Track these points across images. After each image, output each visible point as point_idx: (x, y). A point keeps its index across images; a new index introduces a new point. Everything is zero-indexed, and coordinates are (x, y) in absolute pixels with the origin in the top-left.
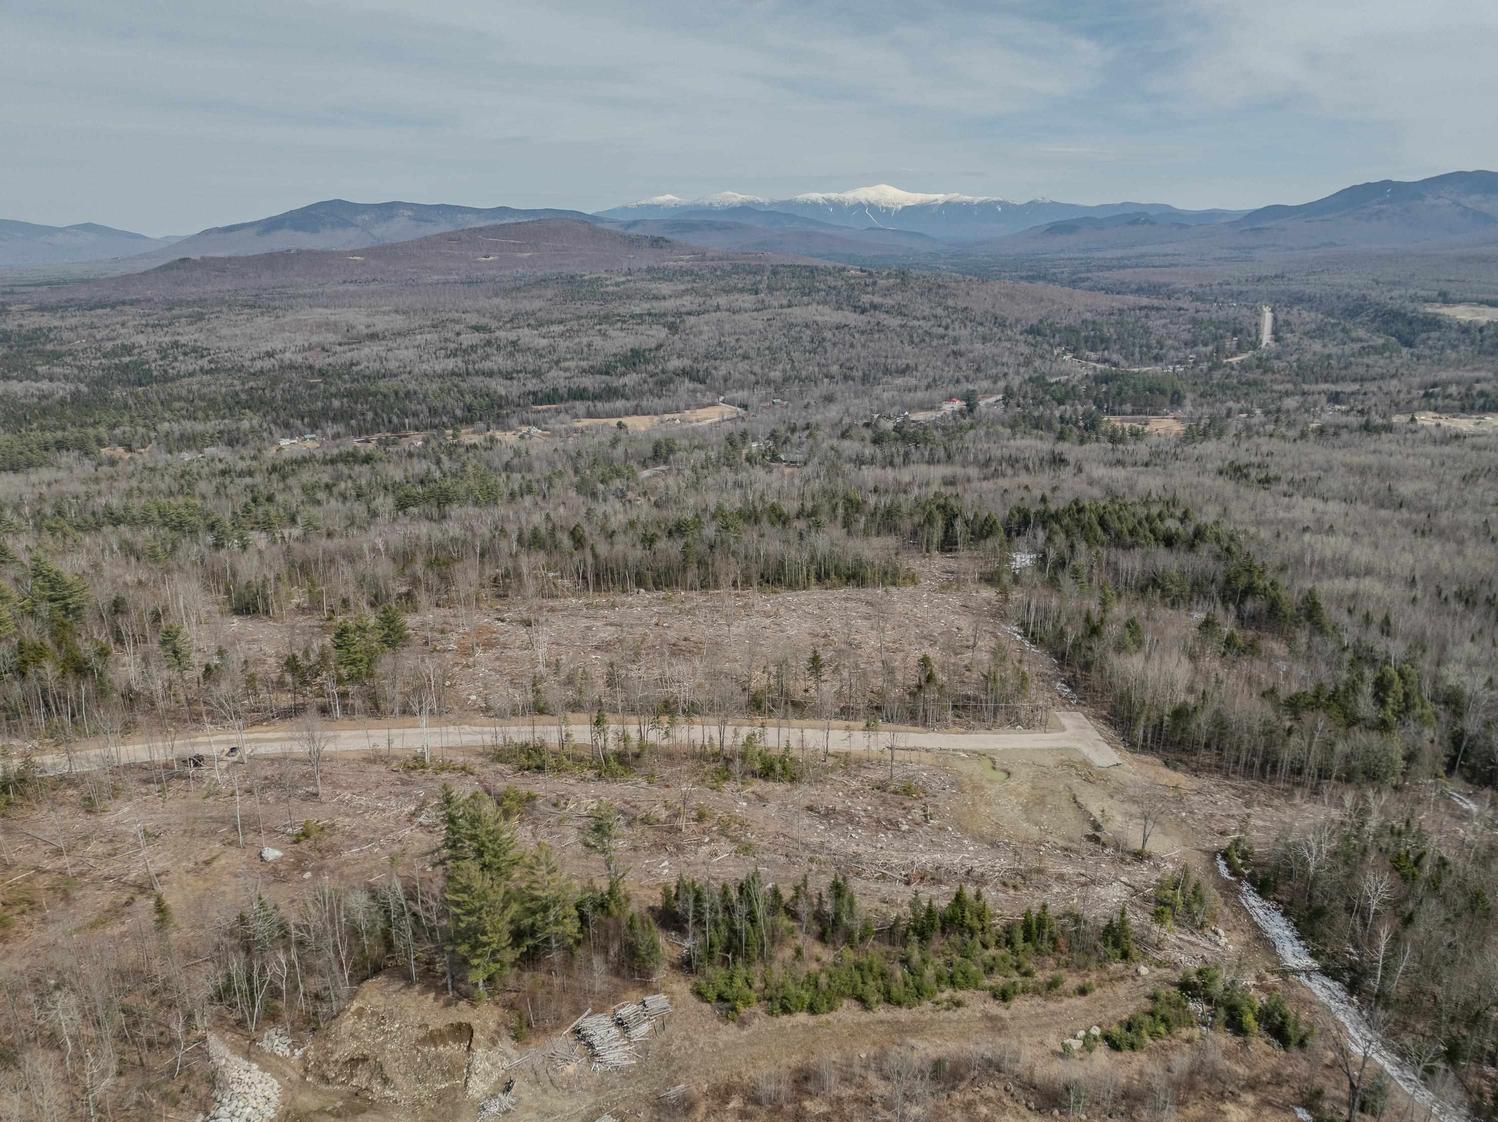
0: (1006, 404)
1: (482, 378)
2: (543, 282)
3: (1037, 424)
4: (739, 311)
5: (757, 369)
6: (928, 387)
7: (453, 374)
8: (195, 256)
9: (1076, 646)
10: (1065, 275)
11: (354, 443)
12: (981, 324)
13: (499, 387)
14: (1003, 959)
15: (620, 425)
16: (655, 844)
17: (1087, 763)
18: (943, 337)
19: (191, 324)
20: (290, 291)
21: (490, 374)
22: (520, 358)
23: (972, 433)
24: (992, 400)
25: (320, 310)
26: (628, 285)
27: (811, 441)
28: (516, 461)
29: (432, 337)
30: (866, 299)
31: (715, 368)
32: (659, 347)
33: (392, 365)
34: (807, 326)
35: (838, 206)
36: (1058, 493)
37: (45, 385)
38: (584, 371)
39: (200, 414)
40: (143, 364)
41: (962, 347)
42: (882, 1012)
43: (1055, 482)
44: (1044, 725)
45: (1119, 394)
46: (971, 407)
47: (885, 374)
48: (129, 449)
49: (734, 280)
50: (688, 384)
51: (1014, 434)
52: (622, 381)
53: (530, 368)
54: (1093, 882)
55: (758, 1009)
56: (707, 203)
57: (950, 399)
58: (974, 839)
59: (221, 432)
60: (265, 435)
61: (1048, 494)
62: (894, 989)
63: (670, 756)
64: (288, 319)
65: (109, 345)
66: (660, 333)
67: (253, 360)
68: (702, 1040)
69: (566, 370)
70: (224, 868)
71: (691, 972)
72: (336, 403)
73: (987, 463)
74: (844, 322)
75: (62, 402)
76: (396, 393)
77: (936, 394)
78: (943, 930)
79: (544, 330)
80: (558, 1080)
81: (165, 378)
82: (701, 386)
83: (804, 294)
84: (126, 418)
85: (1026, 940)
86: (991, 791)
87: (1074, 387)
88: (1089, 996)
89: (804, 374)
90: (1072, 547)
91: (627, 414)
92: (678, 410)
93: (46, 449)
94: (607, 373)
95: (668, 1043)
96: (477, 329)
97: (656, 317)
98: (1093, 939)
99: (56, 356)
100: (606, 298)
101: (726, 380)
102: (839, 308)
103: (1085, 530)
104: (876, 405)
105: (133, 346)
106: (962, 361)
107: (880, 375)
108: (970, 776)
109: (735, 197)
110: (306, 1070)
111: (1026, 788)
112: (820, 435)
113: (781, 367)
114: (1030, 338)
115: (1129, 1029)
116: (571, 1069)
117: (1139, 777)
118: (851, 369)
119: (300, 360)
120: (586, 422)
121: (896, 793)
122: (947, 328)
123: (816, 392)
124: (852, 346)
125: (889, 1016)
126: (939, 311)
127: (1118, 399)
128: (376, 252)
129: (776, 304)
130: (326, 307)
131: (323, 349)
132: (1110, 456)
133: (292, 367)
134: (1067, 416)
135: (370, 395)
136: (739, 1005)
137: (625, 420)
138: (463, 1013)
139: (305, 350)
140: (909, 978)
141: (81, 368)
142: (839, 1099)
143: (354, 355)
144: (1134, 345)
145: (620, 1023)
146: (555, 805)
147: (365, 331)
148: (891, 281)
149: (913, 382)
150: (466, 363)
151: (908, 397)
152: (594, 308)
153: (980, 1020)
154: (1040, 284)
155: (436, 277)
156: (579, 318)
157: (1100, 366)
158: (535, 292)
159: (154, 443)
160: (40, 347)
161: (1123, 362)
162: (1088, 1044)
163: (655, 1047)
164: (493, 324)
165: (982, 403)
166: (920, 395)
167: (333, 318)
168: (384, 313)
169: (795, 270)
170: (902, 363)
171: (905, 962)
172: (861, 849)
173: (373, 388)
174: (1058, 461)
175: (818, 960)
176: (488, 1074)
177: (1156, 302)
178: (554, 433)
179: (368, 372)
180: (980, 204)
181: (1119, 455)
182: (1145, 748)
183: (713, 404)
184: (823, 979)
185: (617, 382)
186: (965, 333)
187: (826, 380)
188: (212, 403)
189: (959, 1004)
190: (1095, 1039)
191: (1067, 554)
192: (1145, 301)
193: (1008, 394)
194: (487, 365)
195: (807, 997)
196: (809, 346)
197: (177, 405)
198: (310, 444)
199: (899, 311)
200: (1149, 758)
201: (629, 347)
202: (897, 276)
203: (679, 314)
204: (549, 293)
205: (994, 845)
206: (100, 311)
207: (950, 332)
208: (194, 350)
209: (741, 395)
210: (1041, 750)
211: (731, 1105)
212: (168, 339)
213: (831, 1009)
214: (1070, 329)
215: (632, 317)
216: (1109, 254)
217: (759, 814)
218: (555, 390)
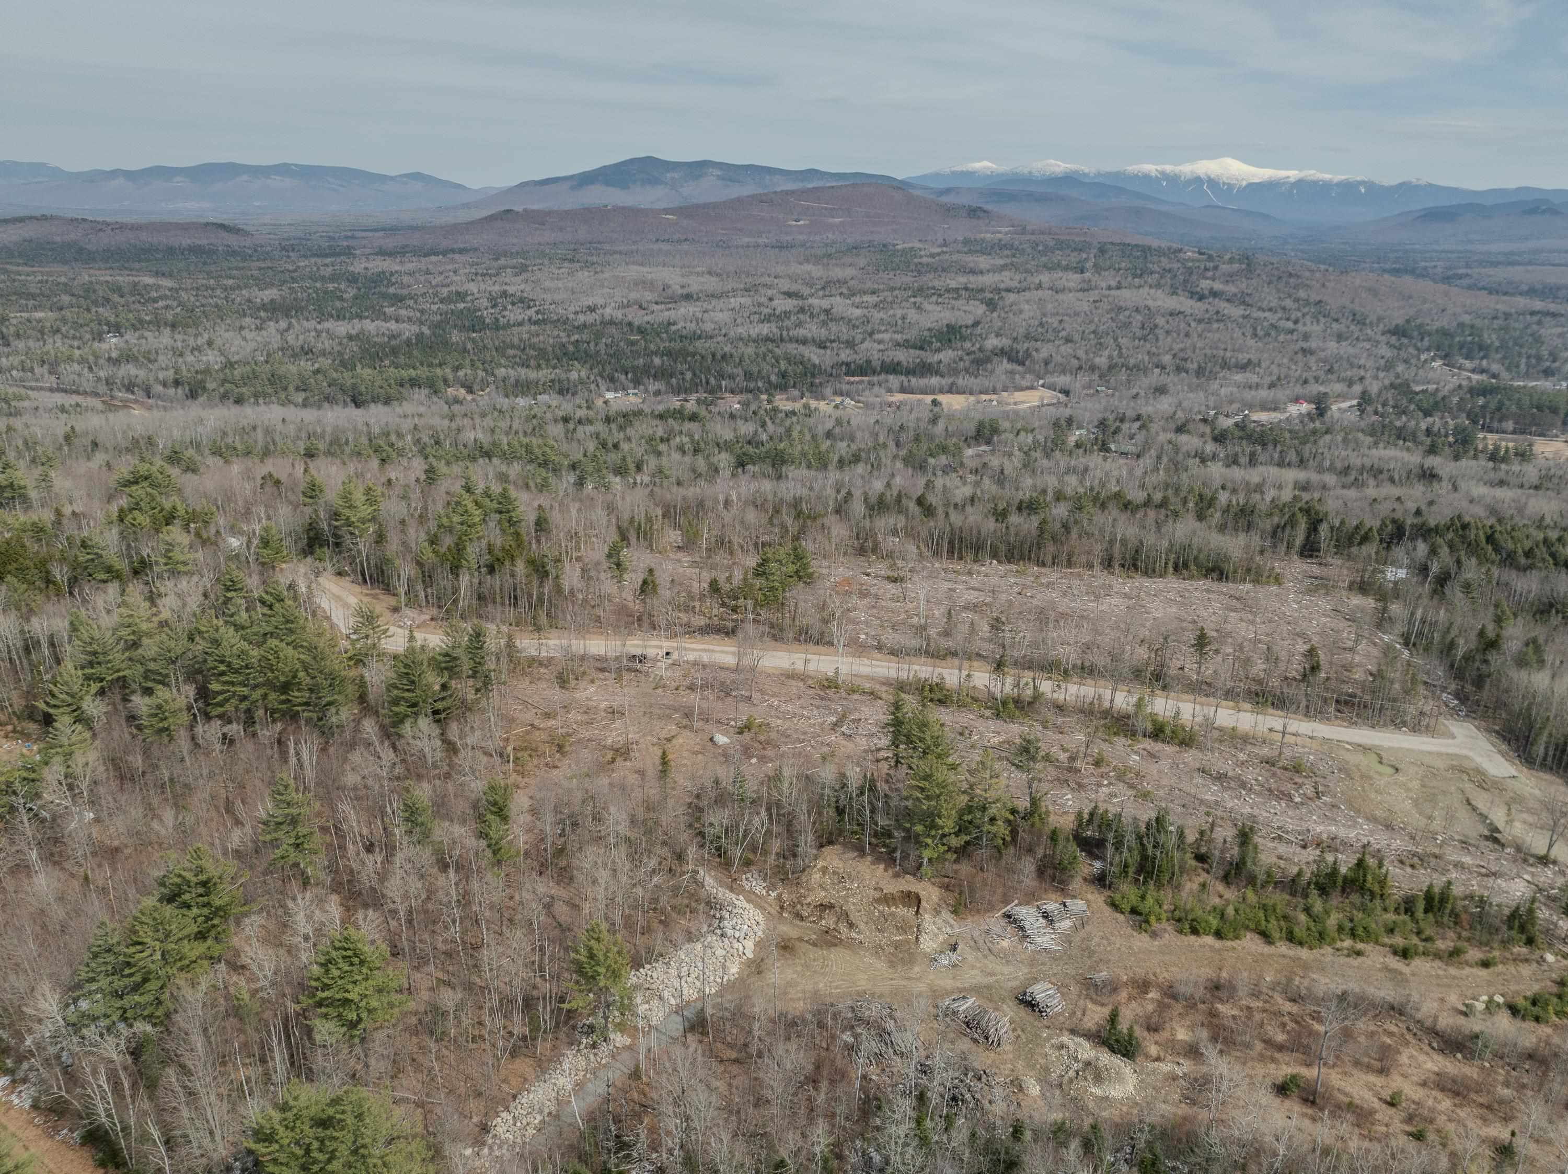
0: (1362, 411)
1: (795, 345)
2: (855, 248)
3: (1401, 435)
4: (1063, 290)
5: (1081, 353)
6: (1272, 386)
7: (768, 339)
8: (518, 208)
9: (1467, 658)
10: (1439, 270)
11: (675, 402)
12: (1337, 320)
13: (814, 355)
14: (1405, 923)
15: (935, 403)
16: (1058, 779)
17: (1479, 771)
18: (1291, 332)
19: (516, 275)
20: (607, 247)
21: (804, 342)
22: (833, 327)
23: (1328, 437)
24: (1345, 405)
25: (635, 267)
26: (942, 257)
27: (1144, 432)
28: (837, 430)
29: (746, 301)
30: (1205, 284)
31: (1037, 350)
32: (976, 324)
33: (708, 327)
34: (1137, 310)
35: (1173, 180)
36: (1434, 508)
37: (393, 325)
38: (898, 344)
39: (532, 363)
40: (476, 311)
41: (1313, 344)
42: (1283, 948)
43: (1429, 496)
44: (1430, 731)
45: (1499, 409)
46: (1321, 411)
47: (1223, 368)
48: (470, 391)
49: (1058, 256)
50: (1006, 365)
51: (1376, 444)
52: (936, 358)
53: (844, 337)
54: (1494, 874)
55: (1169, 927)
56: (1026, 171)
57: (1296, 400)
58: (1367, 819)
59: (552, 381)
60: (593, 386)
61: (1423, 507)
62: (1296, 930)
63: (1060, 708)
64: (607, 275)
65: (445, 292)
66: (979, 309)
67: (576, 313)
68: (1118, 942)
69: (880, 342)
70: (682, 746)
71: (1104, 886)
72: (657, 361)
73: (1346, 470)
74: (1179, 308)
75: (408, 342)
76: (714, 355)
77: (1280, 394)
78: (1343, 890)
79: (857, 299)
80: (995, 950)
81: (497, 326)
82: (1020, 368)
83: (1135, 276)
84: (468, 361)
85: (1426, 911)
86: (1381, 782)
87: (1444, 398)
88: (1491, 969)
89: (1132, 361)
90: (1459, 562)
91: (941, 391)
92: (994, 392)
93: (402, 385)
94: (922, 348)
95: (1088, 938)
96: (789, 295)
97: (974, 293)
98: (1497, 922)
99: (398, 300)
100: (920, 270)
101: (1047, 363)
102: (1174, 293)
103: (1473, 548)
104: (1212, 401)
105: (466, 294)
106: (1312, 360)
107: (1217, 369)
108: (1357, 766)
109: (1058, 166)
110: (782, 907)
111: (1415, 784)
112: (1154, 427)
113: (1107, 353)
114: (1393, 339)
115: (1534, 1003)
116: (1005, 944)
117: (1537, 792)
118: (1186, 360)
119: (620, 316)
120: (898, 397)
121: (1286, 769)
122: (1296, 322)
123: (1145, 382)
124: (1187, 335)
125: (1291, 953)
126: (1288, 303)
127: (1497, 415)
128: (687, 211)
129: (1104, 285)
130: (642, 265)
131: (641, 307)
132: (1492, 475)
133: (612, 322)
134: (1436, 429)
135: (688, 354)
136: (1152, 919)
137: (940, 398)
138: (909, 884)
139: (623, 307)
140: (1312, 924)
141: (422, 312)
142: (1249, 1008)
143: (671, 315)
144: (1520, 355)
145: (1046, 916)
146: (961, 734)
147: (680, 291)
148: (1236, 266)
149: (1254, 379)
150: (781, 329)
151: (1249, 395)
152: (908, 279)
153: (1380, 970)
154: (1408, 279)
155: (746, 240)
156: (892, 289)
157: (1475, 377)
158: (847, 260)
159: (493, 387)
160: (383, 289)
161: (1505, 375)
162: (1491, 1007)
163: (1077, 939)
164: (806, 291)
165: (1334, 407)
166: (1263, 394)
167: (649, 277)
168: (698, 274)
169: (1125, 249)
170: (1243, 357)
171: (1307, 910)
172: (1256, 812)
173: (691, 349)
174: (1429, 476)
175: (1221, 896)
176: (936, 935)
177: (1553, 307)
178: (868, 406)
179: (684, 332)
180: (1339, 184)
181: (1501, 475)
182: (1544, 766)
183: (1032, 388)
184: (1230, 911)
185: (934, 358)
186: (1316, 329)
187: (1157, 371)
188: (542, 353)
189: (1359, 953)
190: (1498, 1005)
191: (1453, 569)
192: (1538, 305)
193: (1365, 400)
194: (801, 332)
195: (1214, 922)
196: (1139, 333)
197: (511, 352)
198: (632, 399)
199: (1243, 300)
200: (1547, 776)
201: (945, 322)
202: (1240, 262)
203: (998, 290)
204: (862, 262)
205: (1389, 827)
206: (433, 258)
207: (1300, 326)
208: (522, 301)
209: (1063, 380)
210: (1430, 753)
211: (1150, 996)
212: (497, 288)
213: (1237, 937)
214: (1444, 333)
215: (948, 291)
216: (1494, 248)
217: (1152, 769)
218: (868, 362)
